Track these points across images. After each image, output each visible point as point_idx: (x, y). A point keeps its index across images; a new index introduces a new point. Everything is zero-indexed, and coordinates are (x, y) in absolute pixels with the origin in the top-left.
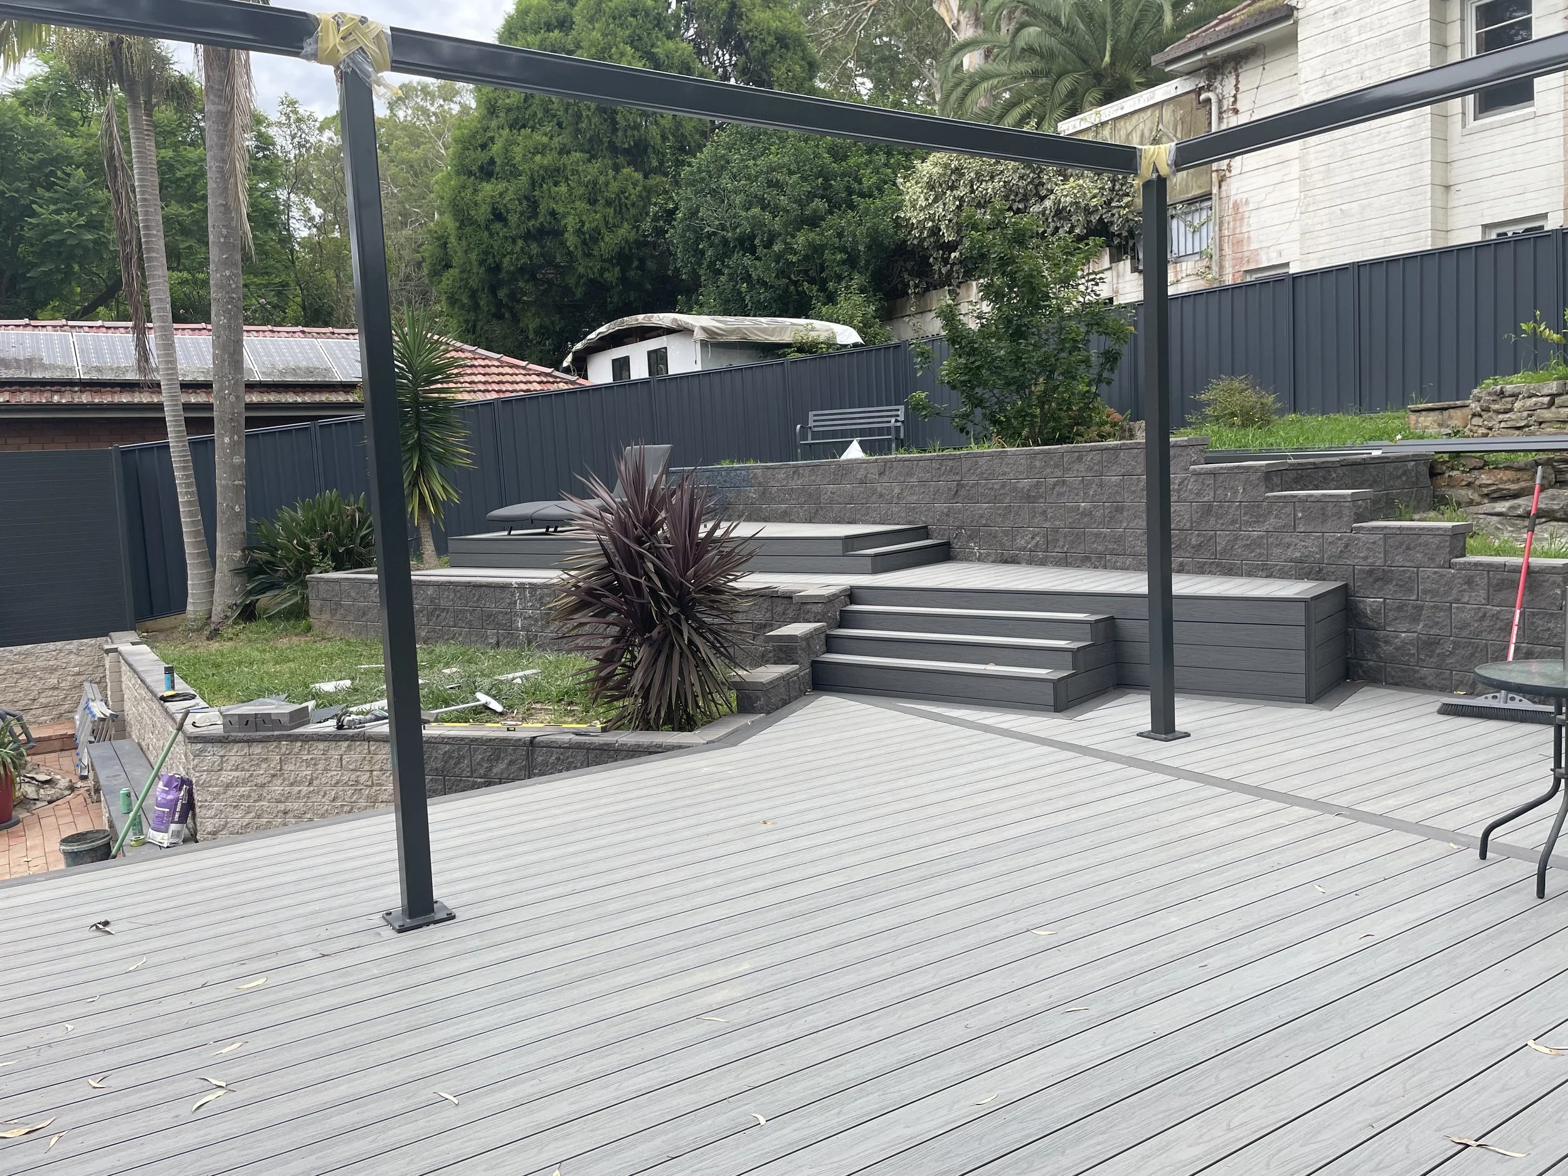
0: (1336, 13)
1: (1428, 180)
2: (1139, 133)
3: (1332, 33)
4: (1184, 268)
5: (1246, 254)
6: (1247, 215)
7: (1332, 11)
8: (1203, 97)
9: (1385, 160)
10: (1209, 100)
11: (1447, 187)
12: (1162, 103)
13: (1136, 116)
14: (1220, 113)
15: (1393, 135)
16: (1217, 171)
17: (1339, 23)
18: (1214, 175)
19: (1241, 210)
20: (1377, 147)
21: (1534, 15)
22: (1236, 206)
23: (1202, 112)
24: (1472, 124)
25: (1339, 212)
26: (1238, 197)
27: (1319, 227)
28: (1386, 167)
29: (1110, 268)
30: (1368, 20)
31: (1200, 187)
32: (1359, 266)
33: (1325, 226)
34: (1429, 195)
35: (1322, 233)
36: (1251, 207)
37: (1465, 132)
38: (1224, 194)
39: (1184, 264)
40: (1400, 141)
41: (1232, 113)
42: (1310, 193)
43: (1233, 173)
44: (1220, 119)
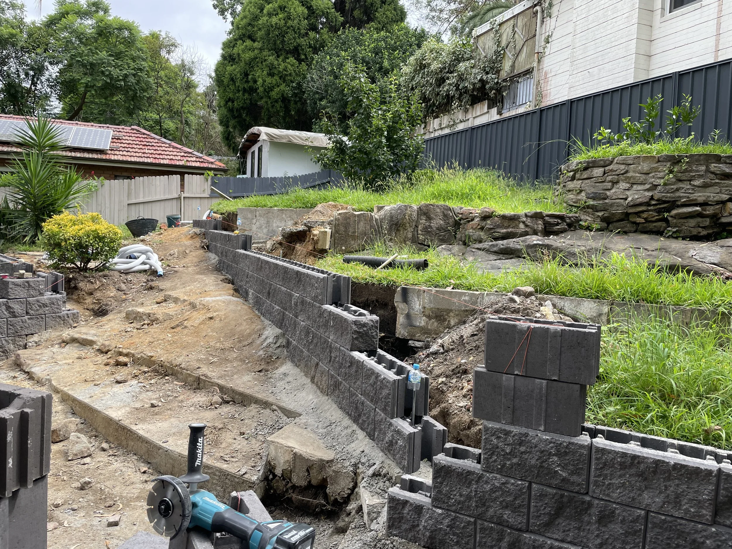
1: (634, 51)
2: (506, 34)
6: (550, 79)
8: (535, 9)
9: (613, 39)
10: (537, 12)
12: (518, 14)
13: (506, 24)
15: (618, 23)
16: (538, 53)
18: (536, 55)
19: (547, 76)
20: (609, 32)
22: (546, 74)
24: (668, 15)
25: (588, 74)
26: (547, 69)
27: (578, 84)
28: (613, 44)
29: (488, 112)
31: (530, 63)
32: (571, 102)
33: (581, 82)
34: (633, 61)
35: (578, 87)
36: (553, 74)
37: (662, 20)
38: (540, 68)
39: (520, 109)
40: (622, 27)
41: (549, 18)
42: (575, 63)
43: (546, 54)
44: (543, 22)
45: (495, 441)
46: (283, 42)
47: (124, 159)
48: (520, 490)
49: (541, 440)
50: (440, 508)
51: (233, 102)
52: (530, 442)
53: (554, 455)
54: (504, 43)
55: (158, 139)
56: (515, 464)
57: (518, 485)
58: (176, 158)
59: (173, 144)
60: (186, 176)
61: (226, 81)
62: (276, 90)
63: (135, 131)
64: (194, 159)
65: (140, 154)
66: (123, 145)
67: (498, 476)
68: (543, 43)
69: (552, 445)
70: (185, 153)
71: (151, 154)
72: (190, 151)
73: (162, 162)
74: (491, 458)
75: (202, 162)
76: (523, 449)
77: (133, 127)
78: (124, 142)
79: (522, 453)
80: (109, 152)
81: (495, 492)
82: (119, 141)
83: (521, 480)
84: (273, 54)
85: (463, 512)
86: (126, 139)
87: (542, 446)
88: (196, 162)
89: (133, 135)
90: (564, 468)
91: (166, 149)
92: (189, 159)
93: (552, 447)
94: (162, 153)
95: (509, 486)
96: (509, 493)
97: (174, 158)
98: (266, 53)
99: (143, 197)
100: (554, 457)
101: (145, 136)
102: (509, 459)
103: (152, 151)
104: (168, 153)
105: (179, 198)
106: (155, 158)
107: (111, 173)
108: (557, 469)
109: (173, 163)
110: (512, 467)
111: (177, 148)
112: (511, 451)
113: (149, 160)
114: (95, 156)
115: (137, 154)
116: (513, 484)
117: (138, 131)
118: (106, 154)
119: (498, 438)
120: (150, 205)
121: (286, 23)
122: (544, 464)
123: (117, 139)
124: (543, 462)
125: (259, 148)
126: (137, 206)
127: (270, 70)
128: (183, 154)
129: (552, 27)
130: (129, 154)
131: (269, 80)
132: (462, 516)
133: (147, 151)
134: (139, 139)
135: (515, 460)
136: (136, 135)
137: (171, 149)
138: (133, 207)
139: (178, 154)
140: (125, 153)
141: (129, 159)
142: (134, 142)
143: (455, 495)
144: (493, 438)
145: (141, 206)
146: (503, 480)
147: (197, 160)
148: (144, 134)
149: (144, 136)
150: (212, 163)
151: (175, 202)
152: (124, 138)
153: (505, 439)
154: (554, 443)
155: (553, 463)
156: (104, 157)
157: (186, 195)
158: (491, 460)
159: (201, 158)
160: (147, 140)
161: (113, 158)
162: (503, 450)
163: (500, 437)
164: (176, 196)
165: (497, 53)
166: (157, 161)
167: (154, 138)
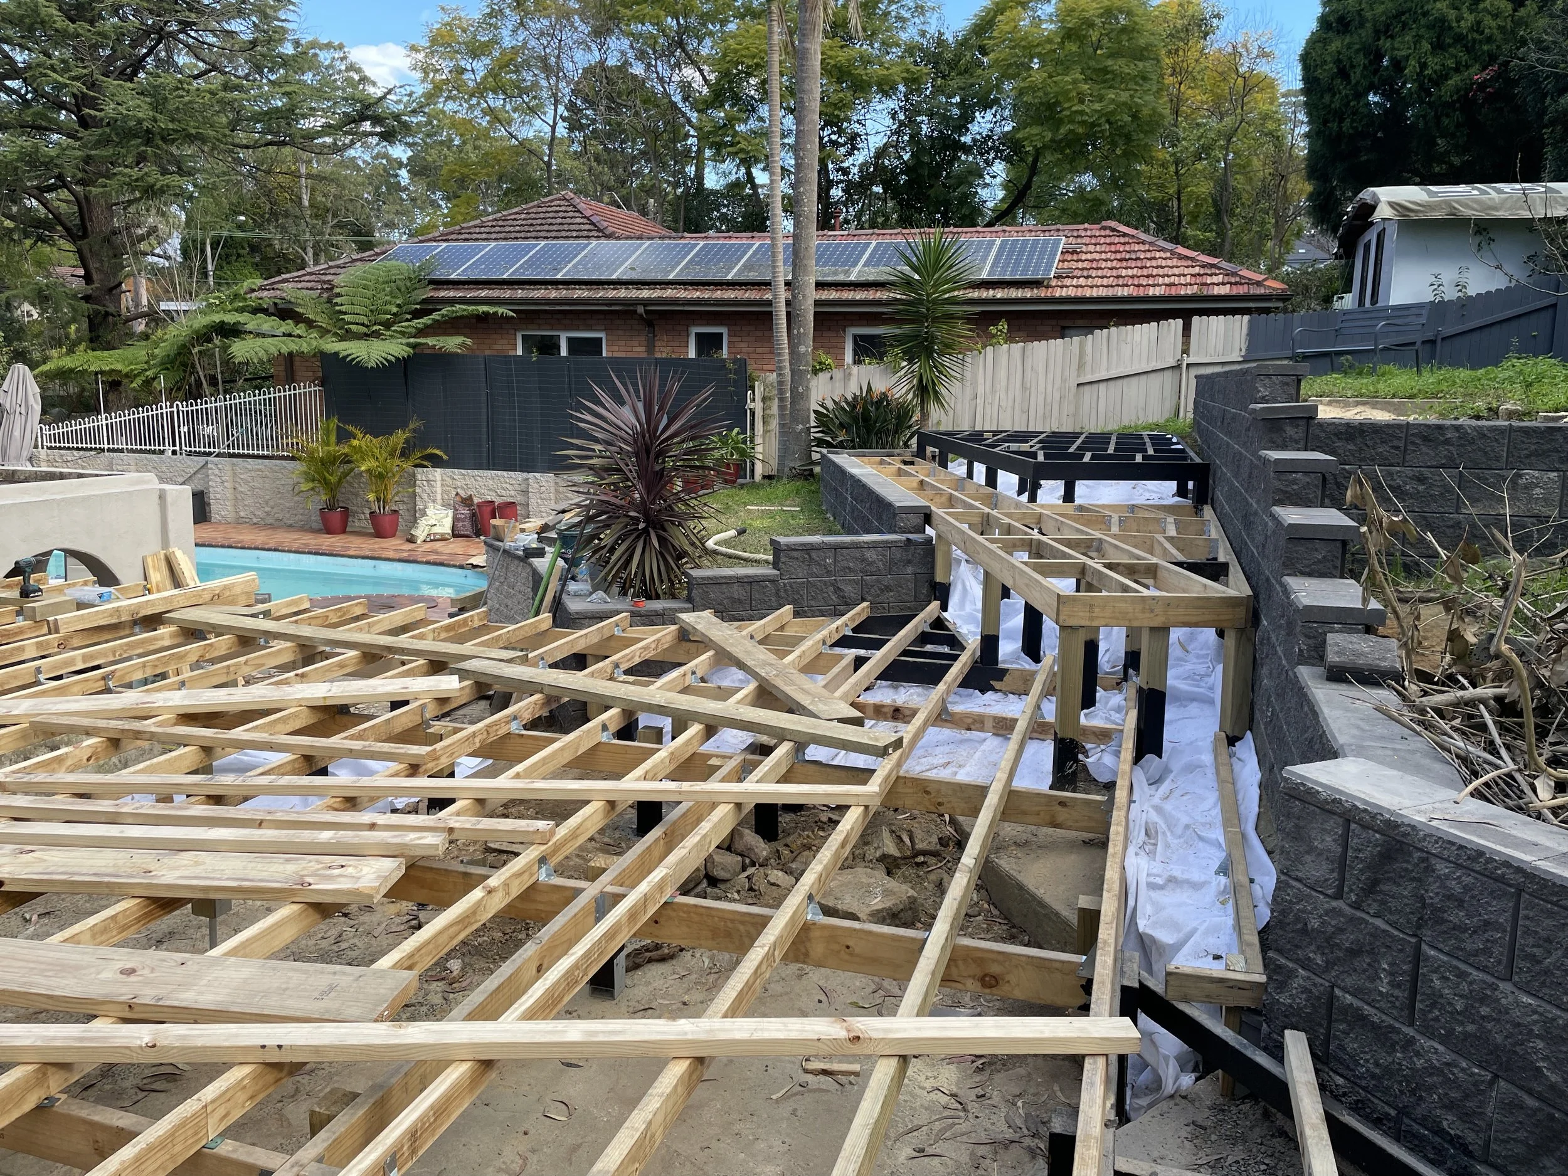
45: (1438, 983)
47: (1079, 293)
48: (1475, 1084)
49: (1518, 1004)
50: (1342, 1076)
52: (1498, 1000)
53: (1538, 1036)
55: (1150, 243)
56: (1470, 1035)
57: (1472, 1074)
58: (1183, 280)
59: (1181, 250)
60: (1196, 319)
62: (1454, 81)
63: (1108, 232)
64: (1220, 278)
65: (1111, 281)
66: (1080, 265)
67: (1441, 1048)
69: (1535, 1017)
70: (1203, 267)
71: (1132, 277)
72: (1215, 261)
73: (1151, 292)
74: (1430, 1012)
75: (1236, 284)
76: (1485, 1011)
77: (1104, 223)
78: (1084, 257)
79: (1483, 1018)
80: (1054, 283)
81: (1431, 1075)
82: (1075, 257)
83: (1480, 1067)
85: (1379, 1094)
86: (1090, 252)
87: (1516, 1013)
88: (1223, 284)
89: (1102, 240)
90: (1555, 1067)
91: (1164, 263)
92: (1209, 280)
93: (1536, 1022)
94: (1155, 272)
95: (1455, 1070)
96: (1455, 1084)
97: (1176, 280)
99: (1108, 370)
100: (1538, 1041)
101: (1126, 239)
102: (1462, 1023)
103: (1135, 271)
104: (1166, 271)
105: (1178, 367)
106: (1138, 286)
107: (1054, 322)
108: (1541, 1064)
109: (1173, 292)
110: (1465, 1040)
111: (1187, 258)
112: (1466, 1009)
113: (1125, 292)
114: (1028, 293)
115: (1105, 282)
116: (1463, 1070)
117: (1114, 230)
118: (1048, 287)
119: (1444, 978)
120: (1120, 382)
122: (1518, 1049)
123: (1072, 253)
124: (1517, 1044)
125: (1379, 236)
126: (1095, 386)
128: (1197, 270)
130: (1090, 282)
132: (1376, 1101)
133: (1124, 272)
134: (1113, 248)
135: (1471, 1028)
136: (1108, 240)
137: (1175, 262)
138: (1087, 388)
139: (1186, 271)
140: (1082, 281)
141: (1088, 293)
142: (1104, 256)
143: (1367, 1061)
144: (1435, 977)
145: (1103, 386)
146: (1448, 1058)
147: (1226, 279)
148: (1125, 235)
149: (1122, 240)
150: (1259, 284)
151: (1168, 374)
152: (1084, 249)
153: (1458, 985)
154: (1541, 1015)
155: (1536, 1051)
156: (1042, 293)
157: (1192, 360)
158: (1430, 1016)
159: (1234, 274)
160: (1127, 248)
161: (1059, 293)
162: (1450, 1004)
163: (1448, 979)
164: (1172, 362)
166: (1141, 292)
167: (1143, 243)
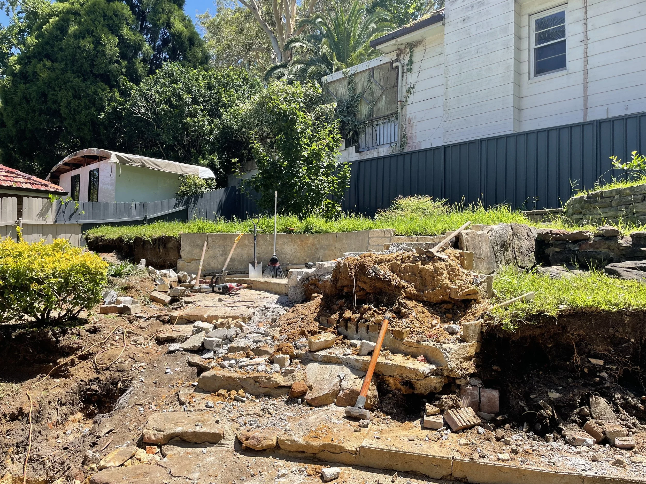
0: (464, 20)
1: (512, 105)
2: (361, 83)
3: (462, 30)
4: (382, 150)
5: (415, 144)
6: (415, 124)
7: (462, 19)
8: (394, 65)
10: (397, 67)
11: (520, 110)
12: (374, 68)
13: (360, 74)
14: (403, 73)
16: (401, 101)
17: (465, 25)
18: (399, 103)
19: (412, 122)
21: (566, 24)
22: (410, 120)
23: (393, 72)
24: (533, 79)
25: (464, 121)
26: (411, 115)
27: (453, 130)
28: (489, 98)
29: (345, 150)
30: (481, 23)
31: (391, 110)
33: (456, 128)
34: (512, 112)
35: (455, 132)
36: (417, 120)
37: (530, 82)
38: (404, 114)
39: (382, 149)
40: (497, 85)
41: (409, 73)
42: (449, 111)
43: (408, 103)
44: (403, 76)
46: (92, 65)
51: (26, 122)
54: (359, 90)
60: (23, 199)
61: (17, 99)
64: (22, 180)
68: (404, 94)
70: (8, 173)
72: (13, 170)
75: (33, 184)
84: (79, 77)
88: (26, 183)
92: (16, 180)
98: (70, 74)
121: (94, 48)
127: (76, 92)
128: (6, 174)
129: (414, 81)
131: (75, 103)
147: (26, 181)
150: (47, 186)
159: (29, 179)
165: (352, 98)
